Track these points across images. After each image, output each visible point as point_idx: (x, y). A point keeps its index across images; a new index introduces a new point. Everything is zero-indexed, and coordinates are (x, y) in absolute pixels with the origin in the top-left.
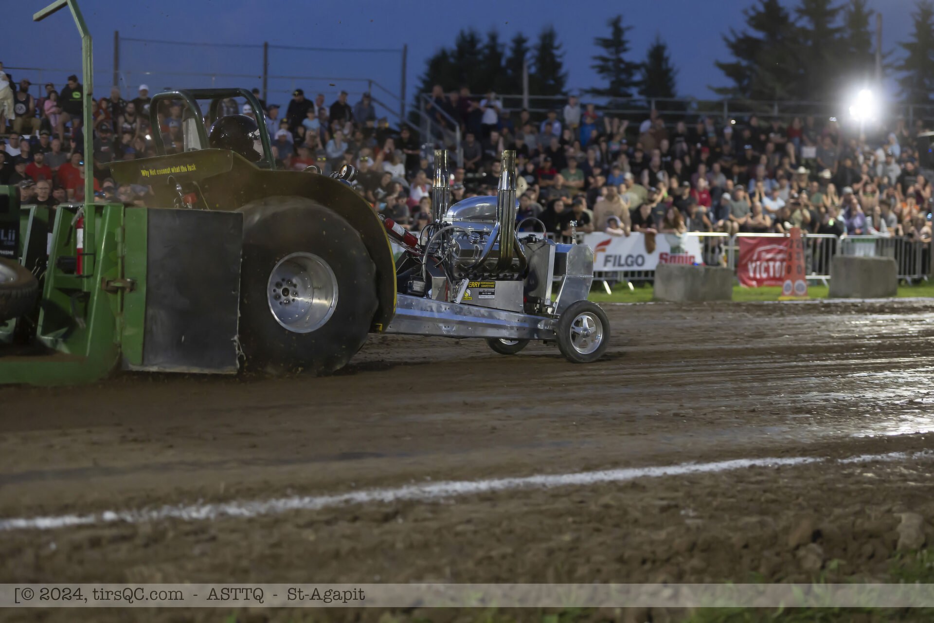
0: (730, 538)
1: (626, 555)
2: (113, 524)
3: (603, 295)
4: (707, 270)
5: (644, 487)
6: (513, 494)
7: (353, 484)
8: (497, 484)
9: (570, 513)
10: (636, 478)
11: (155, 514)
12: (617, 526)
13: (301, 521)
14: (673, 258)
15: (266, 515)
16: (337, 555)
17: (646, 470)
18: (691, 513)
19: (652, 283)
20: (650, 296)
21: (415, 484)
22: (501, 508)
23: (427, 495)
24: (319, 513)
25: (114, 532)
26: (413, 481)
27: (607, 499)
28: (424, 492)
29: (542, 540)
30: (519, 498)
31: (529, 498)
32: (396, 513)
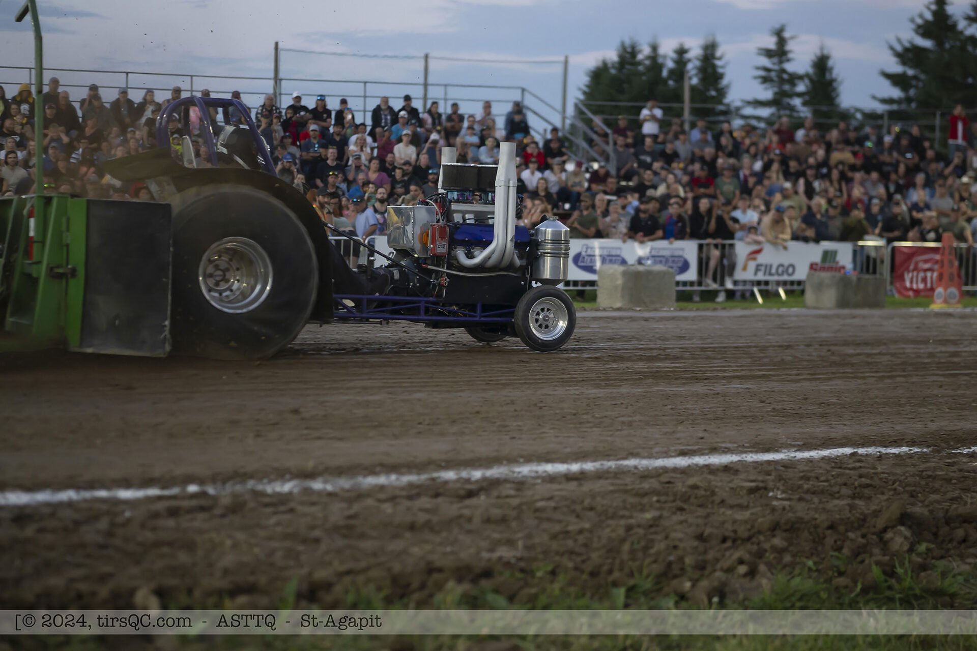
0: (816, 519)
1: (706, 534)
2: (194, 496)
4: (859, 279)
5: (737, 471)
7: (443, 464)
11: (238, 488)
12: (700, 506)
14: (822, 269)
15: (348, 491)
16: (412, 527)
18: (780, 495)
19: (803, 292)
21: (507, 465)
23: (515, 475)
26: (505, 462)
27: (695, 481)
29: (623, 517)
30: (607, 478)
31: (618, 478)
32: (481, 489)
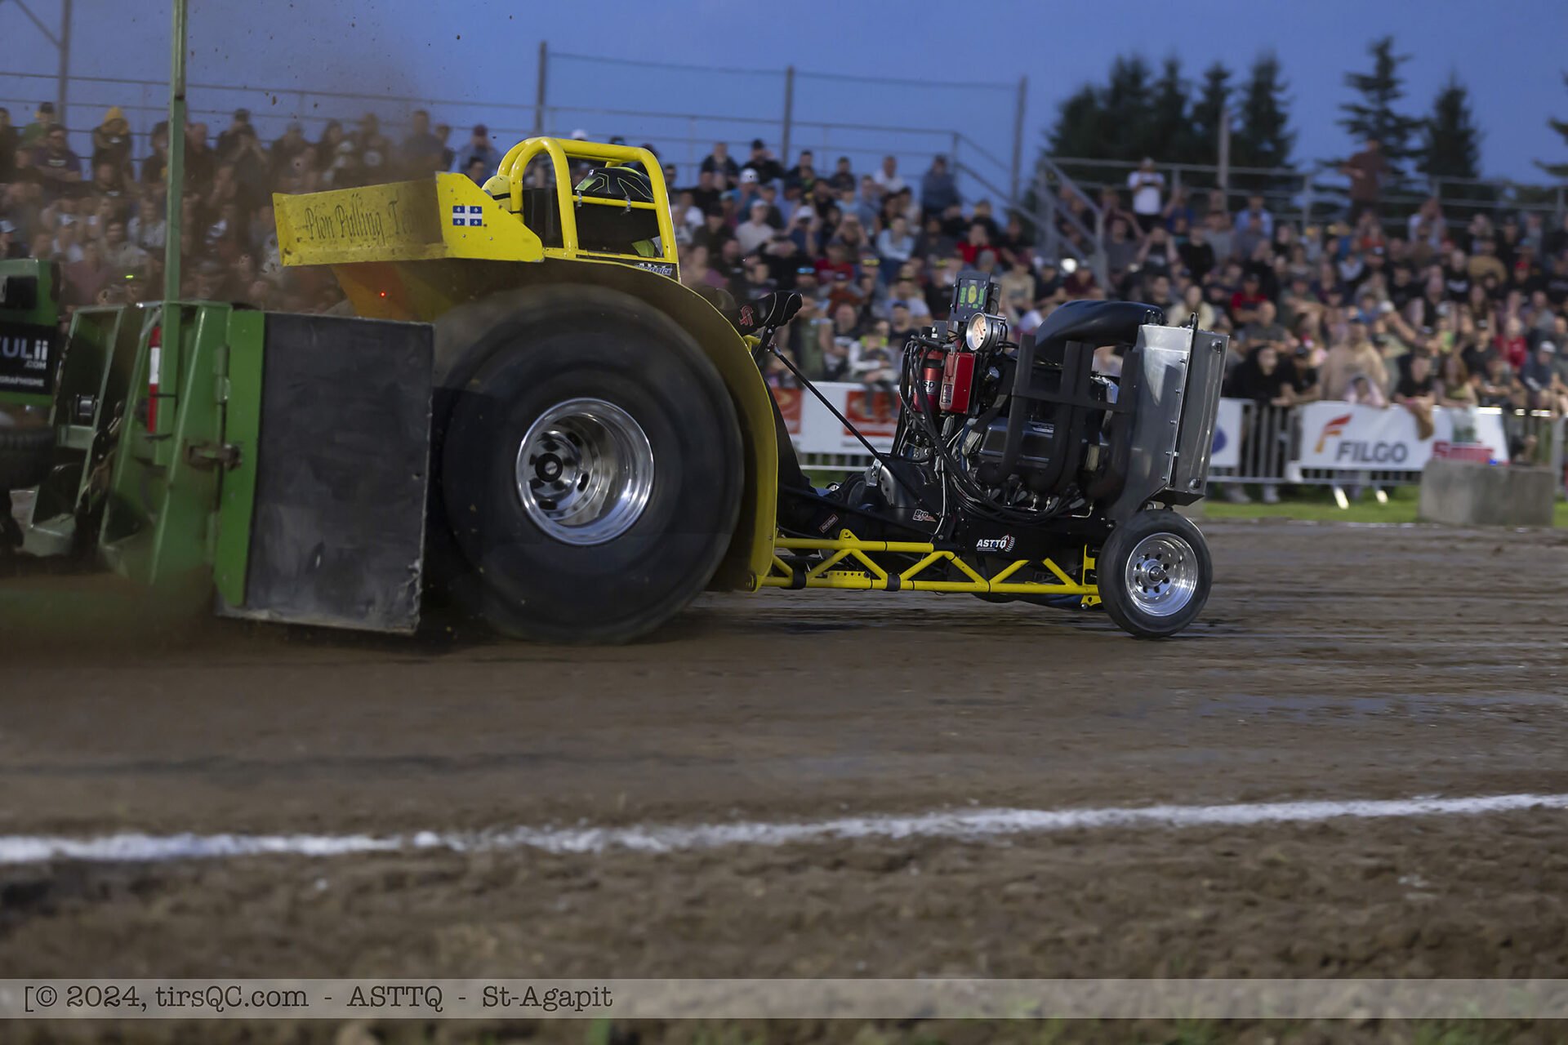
0: (1480, 928)
1: (1295, 950)
2: (429, 853)
3: (1331, 510)
4: (1512, 474)
5: (1342, 834)
6: (1113, 835)
7: (844, 806)
8: (1090, 817)
9: (1207, 872)
10: (1331, 818)
11: (502, 840)
12: (1286, 897)
13: (744, 863)
14: (1456, 452)
15: (687, 851)
16: (797, 924)
17: (1352, 804)
18: (1418, 883)
20: (1412, 514)
21: (950, 811)
22: (1092, 857)
23: (966, 830)
24: (778, 851)
25: (429, 866)
26: (947, 806)
27: (1273, 852)
28: (963, 825)
29: (1153, 915)
30: (1124, 843)
31: (1141, 843)
32: (910, 858)
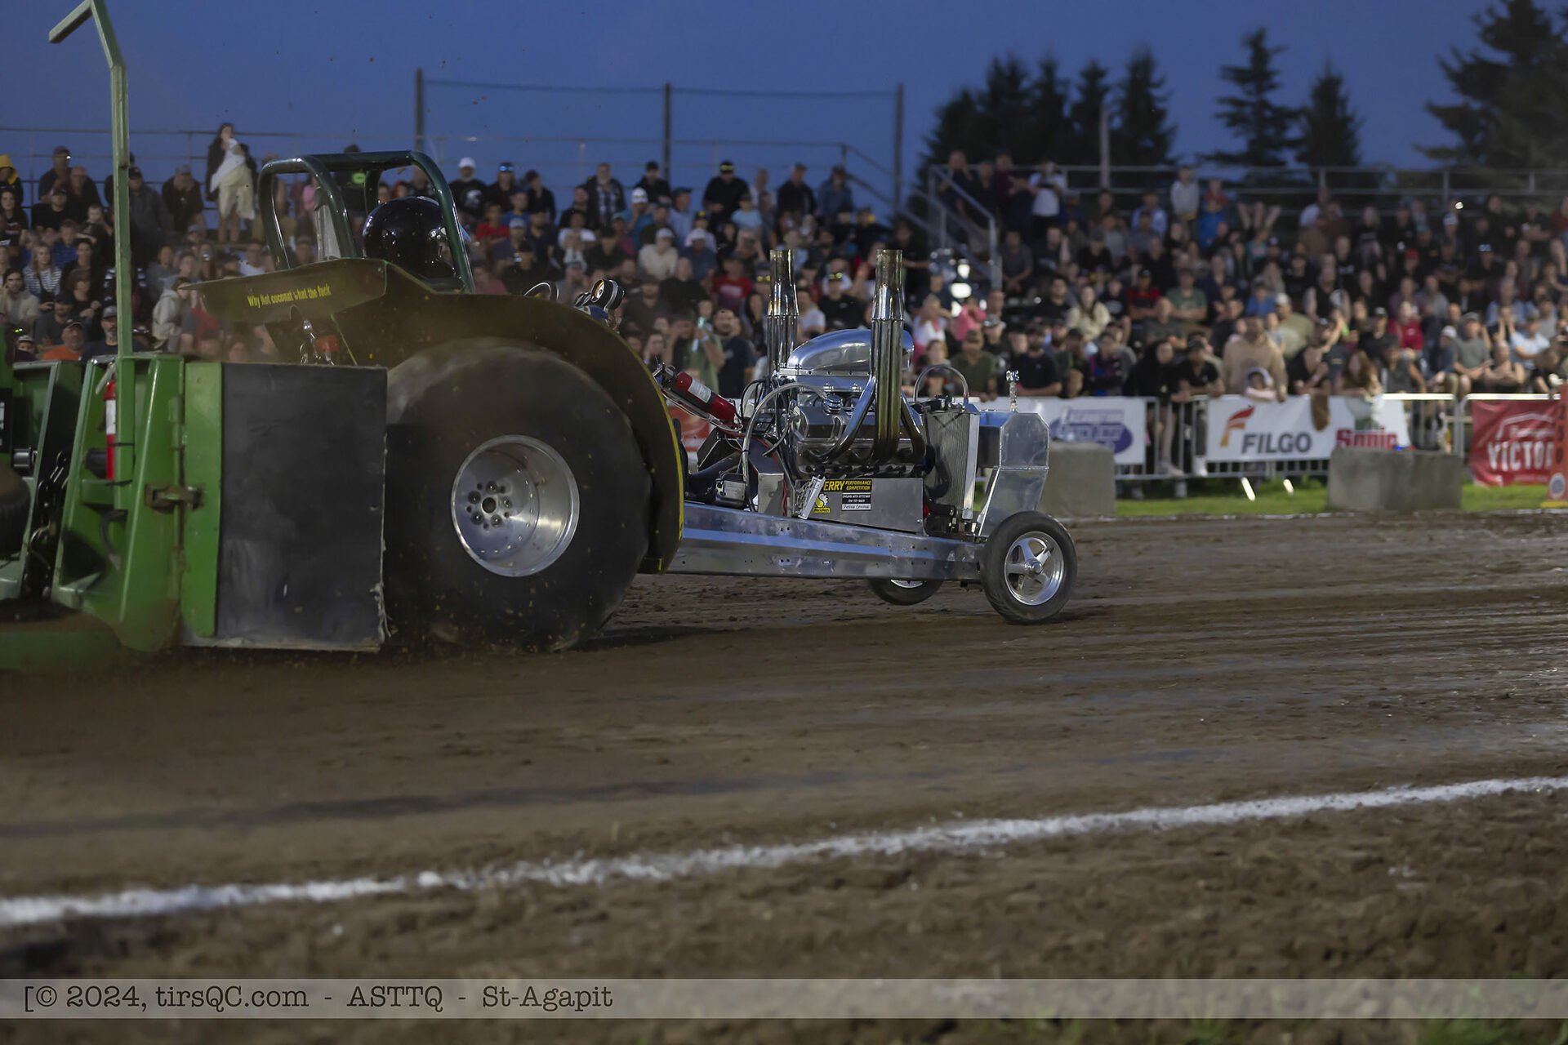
0: (1474, 914)
1: (1297, 945)
2: (435, 893)
3: (1240, 502)
4: (1418, 458)
5: (1325, 828)
6: (1102, 840)
7: (833, 825)
8: (1076, 823)
9: (1201, 872)
10: (1310, 812)
11: (504, 876)
12: (1280, 894)
13: (747, 887)
14: (1359, 438)
15: (688, 878)
16: (809, 945)
17: (1328, 798)
18: (1407, 873)
19: (1324, 480)
20: (1321, 503)
21: (937, 824)
22: (1083, 866)
23: (957, 843)
24: (778, 873)
25: (438, 906)
26: (933, 819)
27: (1262, 849)
28: (953, 838)
29: (1154, 918)
30: (1114, 848)
31: (1131, 847)
32: (907, 873)
